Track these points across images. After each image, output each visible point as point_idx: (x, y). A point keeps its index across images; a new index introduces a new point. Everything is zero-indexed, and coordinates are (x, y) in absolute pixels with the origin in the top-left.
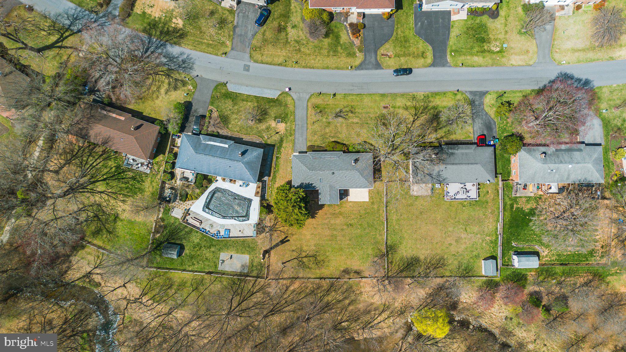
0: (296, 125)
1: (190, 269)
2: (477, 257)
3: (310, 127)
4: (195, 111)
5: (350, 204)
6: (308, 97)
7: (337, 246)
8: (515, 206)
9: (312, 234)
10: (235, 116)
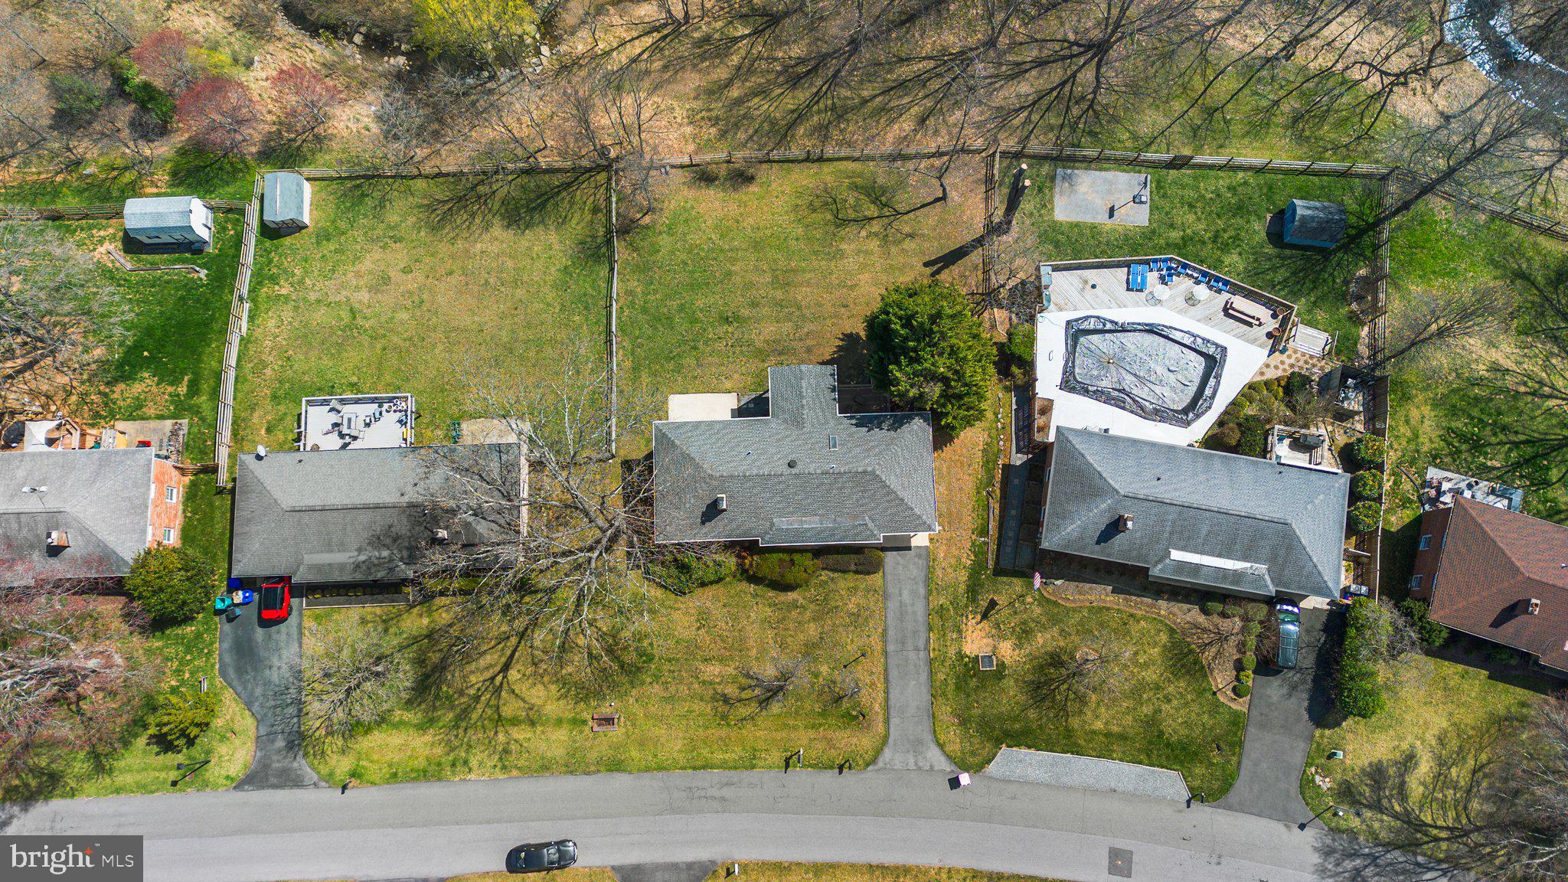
0: (927, 649)
1: (1241, 175)
2: (323, 236)
3: (875, 641)
4: (1294, 688)
5: (728, 385)
6: (887, 753)
7: (771, 254)
8: (183, 389)
9: (852, 287)
10: (1151, 675)
